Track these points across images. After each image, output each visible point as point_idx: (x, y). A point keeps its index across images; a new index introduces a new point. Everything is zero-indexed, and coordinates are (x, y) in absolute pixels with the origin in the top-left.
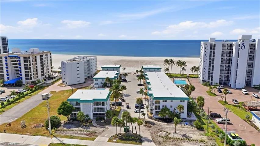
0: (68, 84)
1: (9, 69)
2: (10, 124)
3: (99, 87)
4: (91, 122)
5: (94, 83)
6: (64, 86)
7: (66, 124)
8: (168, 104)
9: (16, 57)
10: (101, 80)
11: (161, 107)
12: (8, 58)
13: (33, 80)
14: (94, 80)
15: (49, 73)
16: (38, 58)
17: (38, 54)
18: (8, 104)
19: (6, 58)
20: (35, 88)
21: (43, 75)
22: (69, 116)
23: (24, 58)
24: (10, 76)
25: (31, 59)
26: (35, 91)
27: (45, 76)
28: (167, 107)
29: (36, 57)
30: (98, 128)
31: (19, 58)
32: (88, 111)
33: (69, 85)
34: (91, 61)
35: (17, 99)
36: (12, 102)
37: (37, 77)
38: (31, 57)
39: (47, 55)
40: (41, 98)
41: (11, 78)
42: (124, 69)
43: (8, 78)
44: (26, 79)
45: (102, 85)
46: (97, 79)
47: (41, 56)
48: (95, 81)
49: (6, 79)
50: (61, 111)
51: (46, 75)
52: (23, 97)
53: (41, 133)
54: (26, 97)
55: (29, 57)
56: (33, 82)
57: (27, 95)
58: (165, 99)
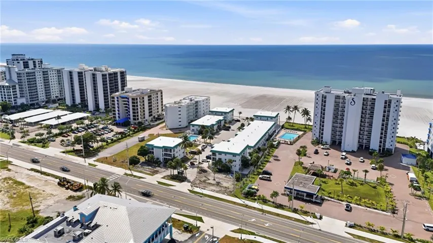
0: (170, 127)
1: (120, 109)
2: (107, 158)
3: (194, 134)
4: (160, 164)
5: (191, 130)
6: (165, 129)
7: (143, 163)
8: (223, 157)
9: (126, 98)
10: (197, 127)
11: (217, 159)
12: (119, 98)
13: (140, 120)
14: (191, 126)
15: (158, 113)
16: (146, 99)
17: (146, 95)
18: (112, 143)
19: (117, 98)
20: (138, 129)
21: (150, 116)
22: (147, 157)
23: (133, 99)
24: (121, 115)
25: (139, 100)
26: (137, 132)
27: (154, 116)
28: (222, 160)
29: (143, 98)
30: (162, 169)
31: (128, 99)
32: (159, 155)
33: (170, 129)
34: (199, 103)
35: (120, 139)
36: (115, 141)
37: (144, 118)
38: (138, 98)
39: (157, 94)
40: (138, 140)
41: (121, 117)
42: (240, 113)
43: (119, 117)
44: (134, 119)
45: (197, 132)
46: (194, 125)
47: (150, 96)
48: (192, 128)
49: (117, 118)
50: (139, 152)
51: (155, 114)
52: (125, 137)
53: (124, 167)
54: (128, 137)
55: (137, 99)
56: (139, 123)
57: (129, 135)
58: (220, 153)
